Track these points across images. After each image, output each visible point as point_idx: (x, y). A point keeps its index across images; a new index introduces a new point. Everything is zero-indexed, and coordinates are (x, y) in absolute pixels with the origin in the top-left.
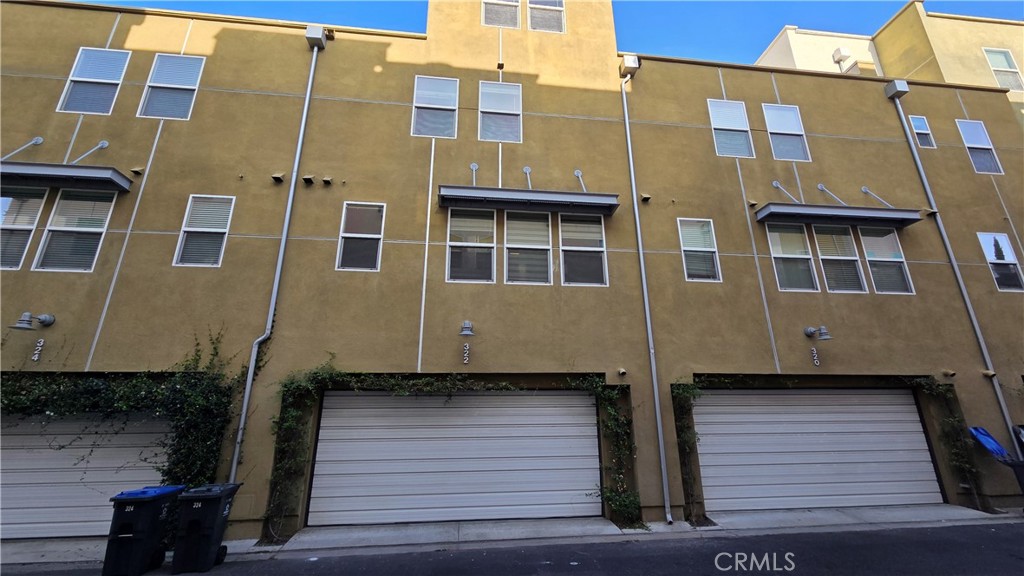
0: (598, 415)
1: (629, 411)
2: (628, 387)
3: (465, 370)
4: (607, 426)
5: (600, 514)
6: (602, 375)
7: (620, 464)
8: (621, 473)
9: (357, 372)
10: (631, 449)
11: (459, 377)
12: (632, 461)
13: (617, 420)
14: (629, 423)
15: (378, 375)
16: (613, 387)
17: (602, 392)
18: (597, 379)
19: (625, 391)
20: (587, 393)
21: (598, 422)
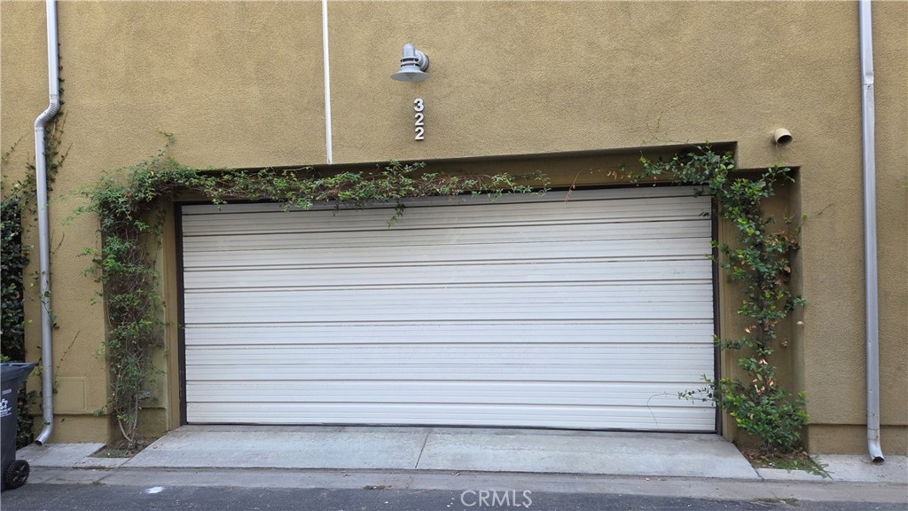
0: (715, 236)
1: (793, 227)
2: (794, 171)
3: (419, 155)
4: (735, 261)
5: (712, 428)
6: (727, 148)
7: (761, 340)
8: (764, 356)
9: (216, 167)
10: (791, 307)
11: (407, 169)
12: (791, 332)
13: (760, 246)
14: (792, 252)
15: (252, 172)
16: (754, 175)
17: (727, 185)
18: (716, 158)
19: (785, 182)
20: (689, 190)
21: (715, 252)
